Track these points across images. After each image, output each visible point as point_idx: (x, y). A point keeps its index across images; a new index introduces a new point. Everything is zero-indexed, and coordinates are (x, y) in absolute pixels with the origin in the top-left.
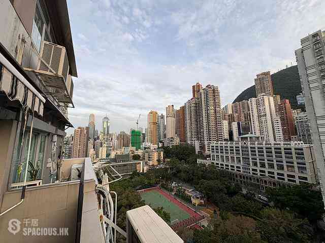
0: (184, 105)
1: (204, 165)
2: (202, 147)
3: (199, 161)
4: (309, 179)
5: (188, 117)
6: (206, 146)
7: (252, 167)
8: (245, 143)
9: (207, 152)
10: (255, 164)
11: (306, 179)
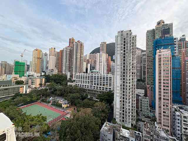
0: (62, 49)
1: (71, 86)
2: (71, 76)
3: (69, 83)
4: (112, 89)
5: (64, 57)
6: (74, 75)
7: (94, 85)
8: (92, 74)
9: (74, 79)
10: (95, 84)
11: (110, 89)
